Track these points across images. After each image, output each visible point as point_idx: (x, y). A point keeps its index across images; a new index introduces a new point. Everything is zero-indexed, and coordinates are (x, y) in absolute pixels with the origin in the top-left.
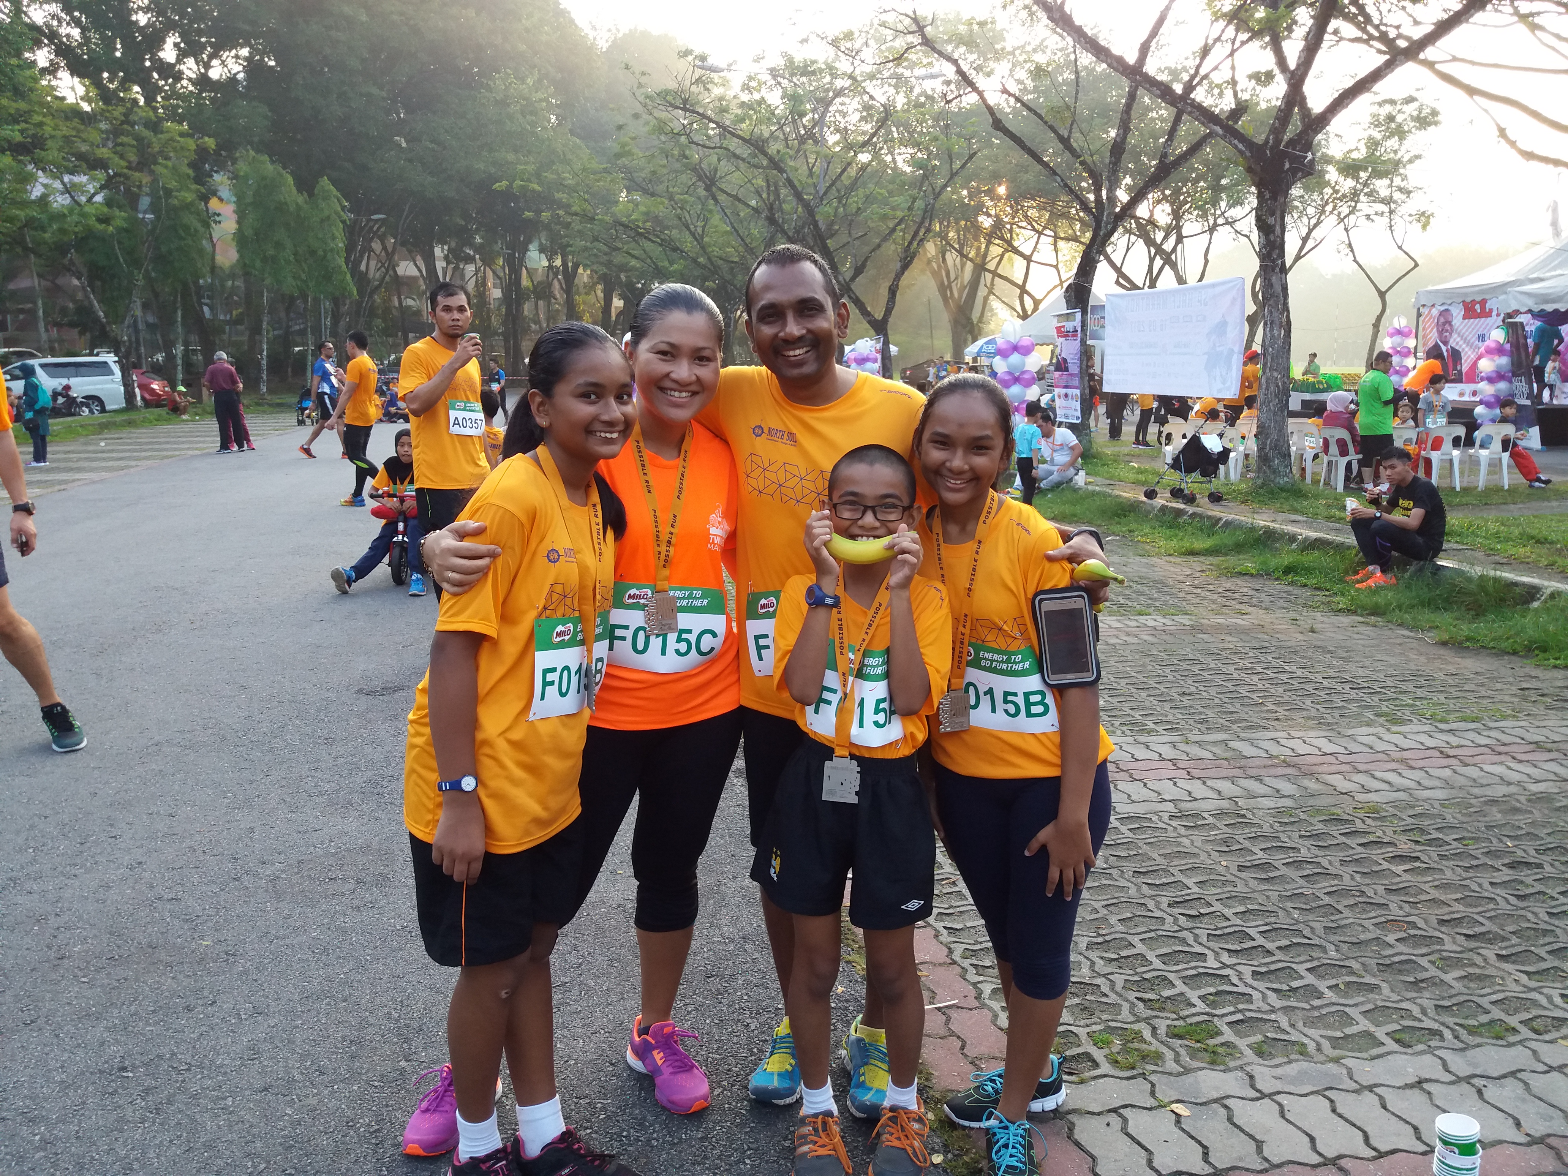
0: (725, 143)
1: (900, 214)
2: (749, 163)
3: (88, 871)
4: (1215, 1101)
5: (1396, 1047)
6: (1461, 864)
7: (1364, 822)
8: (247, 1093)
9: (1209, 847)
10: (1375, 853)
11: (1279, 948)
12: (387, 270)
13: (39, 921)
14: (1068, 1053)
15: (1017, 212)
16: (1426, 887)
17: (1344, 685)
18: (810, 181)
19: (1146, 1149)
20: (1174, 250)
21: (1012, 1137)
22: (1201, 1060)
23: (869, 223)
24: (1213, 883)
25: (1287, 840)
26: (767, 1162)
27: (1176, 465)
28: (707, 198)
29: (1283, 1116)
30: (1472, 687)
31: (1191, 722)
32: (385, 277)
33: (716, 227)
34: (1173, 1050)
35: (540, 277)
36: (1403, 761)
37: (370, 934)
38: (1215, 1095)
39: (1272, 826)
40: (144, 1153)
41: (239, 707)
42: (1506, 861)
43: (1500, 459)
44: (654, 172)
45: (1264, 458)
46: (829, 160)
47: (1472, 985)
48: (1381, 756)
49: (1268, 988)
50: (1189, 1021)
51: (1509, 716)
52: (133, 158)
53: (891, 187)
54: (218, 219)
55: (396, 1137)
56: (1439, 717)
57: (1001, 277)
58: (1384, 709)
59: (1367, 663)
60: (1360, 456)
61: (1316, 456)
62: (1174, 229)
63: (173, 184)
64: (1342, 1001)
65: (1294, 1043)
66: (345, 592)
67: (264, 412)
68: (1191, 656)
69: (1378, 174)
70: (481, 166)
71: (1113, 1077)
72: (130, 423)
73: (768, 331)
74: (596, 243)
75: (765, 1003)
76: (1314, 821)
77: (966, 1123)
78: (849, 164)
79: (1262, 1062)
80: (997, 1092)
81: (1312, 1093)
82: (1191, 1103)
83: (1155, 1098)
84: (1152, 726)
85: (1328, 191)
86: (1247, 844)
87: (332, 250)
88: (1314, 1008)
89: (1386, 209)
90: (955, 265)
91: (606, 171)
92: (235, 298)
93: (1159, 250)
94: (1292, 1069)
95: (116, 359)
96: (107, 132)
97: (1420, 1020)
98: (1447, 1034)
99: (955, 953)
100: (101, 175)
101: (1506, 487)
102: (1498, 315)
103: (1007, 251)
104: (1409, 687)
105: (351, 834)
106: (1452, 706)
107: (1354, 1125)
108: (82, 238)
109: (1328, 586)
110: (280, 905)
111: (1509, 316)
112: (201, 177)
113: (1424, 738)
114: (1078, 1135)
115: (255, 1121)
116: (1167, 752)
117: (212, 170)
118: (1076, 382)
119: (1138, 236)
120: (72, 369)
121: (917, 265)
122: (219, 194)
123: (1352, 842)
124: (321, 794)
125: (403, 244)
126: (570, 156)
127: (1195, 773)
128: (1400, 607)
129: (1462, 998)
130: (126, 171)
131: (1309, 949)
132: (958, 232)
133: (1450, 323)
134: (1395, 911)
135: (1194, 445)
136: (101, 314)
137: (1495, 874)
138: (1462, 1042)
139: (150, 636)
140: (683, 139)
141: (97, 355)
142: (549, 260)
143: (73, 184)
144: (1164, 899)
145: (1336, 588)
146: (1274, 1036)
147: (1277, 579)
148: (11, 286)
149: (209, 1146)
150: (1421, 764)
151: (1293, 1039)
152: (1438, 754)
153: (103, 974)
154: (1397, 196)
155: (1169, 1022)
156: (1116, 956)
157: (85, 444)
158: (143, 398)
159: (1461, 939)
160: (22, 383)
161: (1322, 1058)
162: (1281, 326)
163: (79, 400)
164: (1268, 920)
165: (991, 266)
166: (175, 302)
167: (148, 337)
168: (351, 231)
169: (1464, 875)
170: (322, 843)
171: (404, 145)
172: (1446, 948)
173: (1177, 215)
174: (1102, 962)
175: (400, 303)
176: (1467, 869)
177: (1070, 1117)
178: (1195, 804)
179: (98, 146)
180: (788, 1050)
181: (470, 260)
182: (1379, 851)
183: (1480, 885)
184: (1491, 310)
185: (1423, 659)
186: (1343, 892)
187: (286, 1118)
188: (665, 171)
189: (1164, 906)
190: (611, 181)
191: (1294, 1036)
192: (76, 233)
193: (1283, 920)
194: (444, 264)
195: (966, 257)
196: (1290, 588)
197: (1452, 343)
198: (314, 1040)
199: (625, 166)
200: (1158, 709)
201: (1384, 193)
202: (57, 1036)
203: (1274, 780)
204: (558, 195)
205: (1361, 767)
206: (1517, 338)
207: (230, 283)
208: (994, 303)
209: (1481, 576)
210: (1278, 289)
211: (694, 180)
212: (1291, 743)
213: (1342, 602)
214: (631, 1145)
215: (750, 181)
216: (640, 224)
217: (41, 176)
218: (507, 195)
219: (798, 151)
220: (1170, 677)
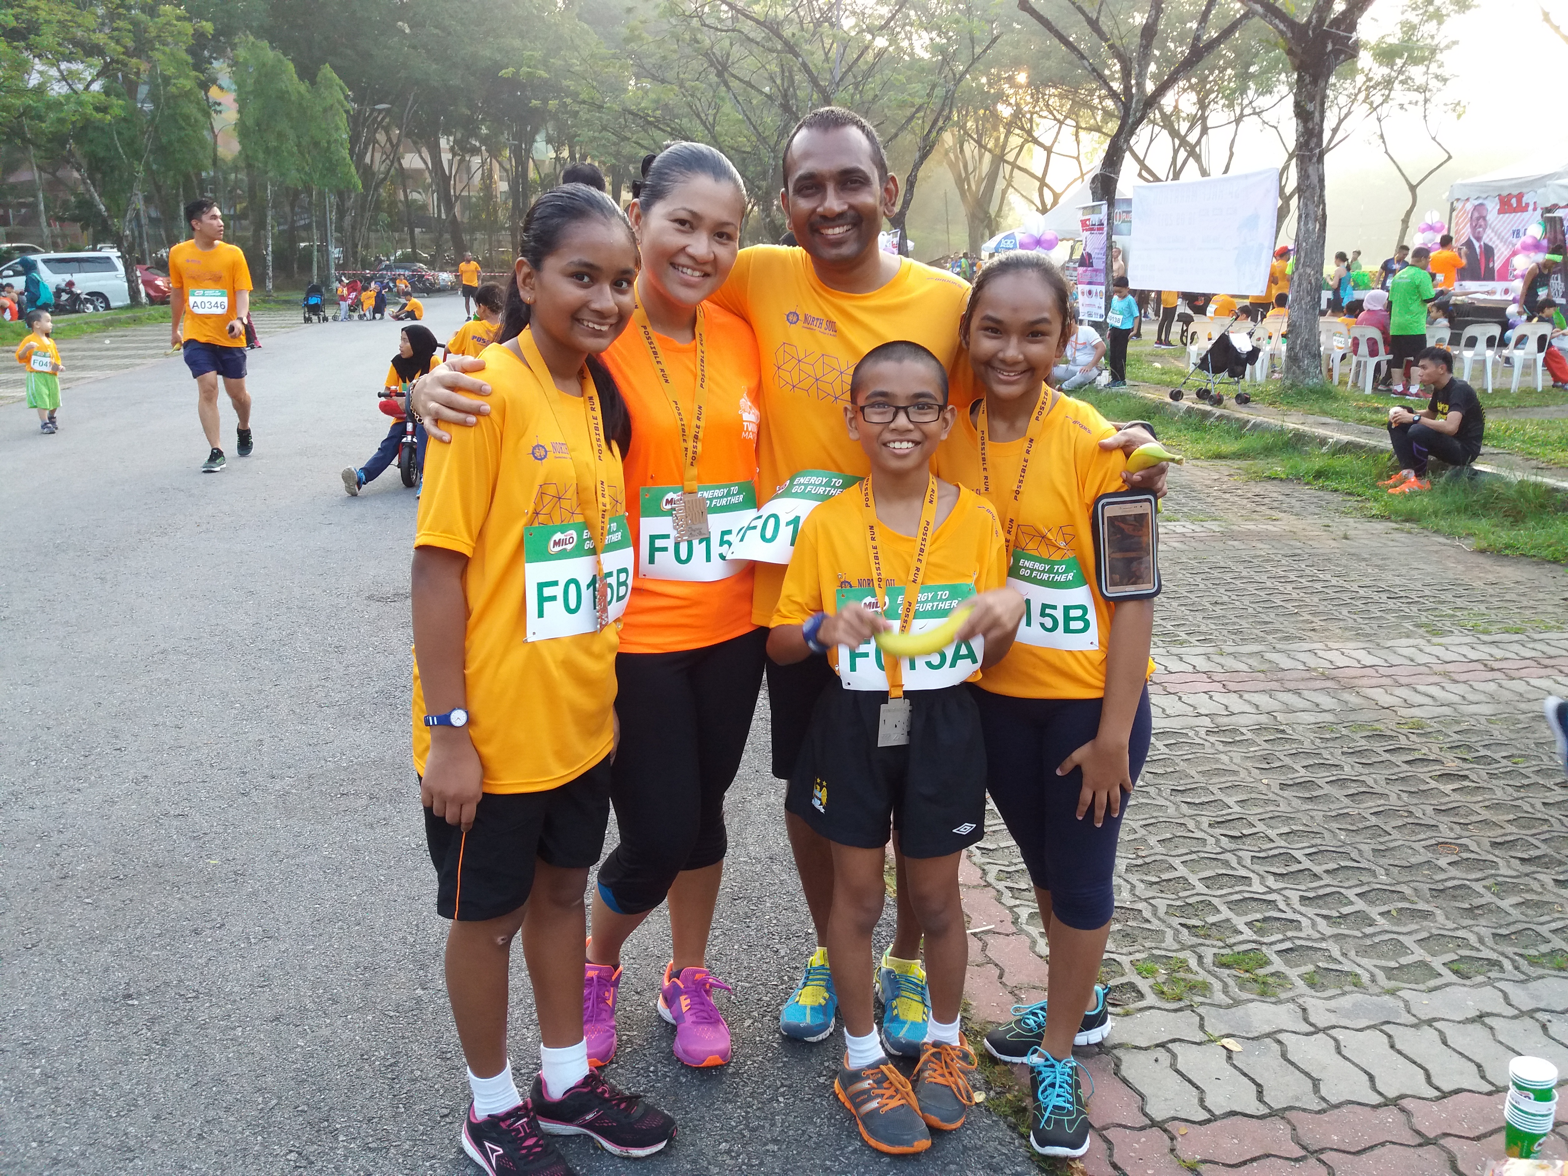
0: (738, 26)
1: (918, 101)
2: (763, 46)
3: (91, 786)
4: (1268, 1035)
5: (1454, 978)
6: (1511, 783)
7: (1408, 738)
8: (258, 1022)
9: (1249, 764)
10: (1421, 771)
11: (1327, 872)
12: (392, 162)
13: (41, 838)
14: (1111, 983)
15: (1037, 101)
16: (1476, 807)
17: (1381, 595)
18: (826, 65)
19: (1197, 1088)
20: (1199, 142)
21: (1058, 1076)
22: (1250, 991)
23: (886, 110)
24: (1255, 802)
25: (1329, 757)
26: (801, 1100)
27: (1203, 365)
28: (718, 85)
29: (1339, 1052)
30: (1513, 597)
31: (1225, 632)
32: (390, 169)
33: (728, 115)
34: (1221, 981)
35: (547, 169)
36: (1446, 674)
37: (385, 852)
38: (1267, 1029)
39: (1313, 743)
40: (149, 1088)
41: (246, 613)
42: (1559, 780)
43: (1535, 360)
44: (664, 58)
45: (1293, 358)
46: (845, 43)
47: (1530, 912)
48: (1422, 669)
49: (1318, 915)
50: (1237, 949)
51: (1553, 627)
52: (130, 44)
53: (909, 73)
54: (218, 108)
55: (412, 1071)
56: (1481, 628)
57: (1020, 169)
58: (1424, 619)
59: (1404, 572)
60: (1391, 357)
61: (1344, 357)
62: (1200, 120)
63: (171, 71)
64: (1395, 929)
65: (1347, 974)
66: (354, 495)
67: (270, 309)
68: (1222, 564)
69: (1415, 61)
70: (487, 53)
71: (1159, 1009)
72: (135, 320)
73: (804, 205)
74: (604, 133)
75: (794, 928)
76: (1356, 737)
77: (1007, 1058)
78: (867, 48)
79: (1314, 993)
80: (1039, 1026)
81: (1368, 1027)
82: (1243, 1037)
83: (1205, 1032)
84: (1185, 637)
85: (1360, 79)
86: (1288, 761)
87: (336, 141)
88: (1366, 936)
89: (1420, 97)
90: (973, 157)
91: (615, 56)
92: (239, 192)
93: (1183, 142)
94: (1346, 1002)
95: (119, 254)
96: (102, 17)
97: (1478, 950)
98: (1507, 965)
99: (989, 875)
100: (98, 62)
101: (1540, 389)
102: (1535, 209)
103: (1026, 141)
104: (1448, 596)
105: (363, 747)
106: (1493, 617)
107: (1415, 1063)
108: (82, 128)
109: (1360, 490)
110: (291, 822)
111: (1548, 210)
112: (200, 65)
113: (1465, 650)
114: (1125, 1071)
115: (265, 1053)
116: (1202, 664)
117: (211, 57)
118: (1101, 278)
119: (1162, 127)
120: (76, 264)
121: (934, 156)
122: (219, 82)
123: (1398, 759)
124: (331, 705)
125: (408, 135)
126: (577, 41)
127: (1232, 686)
128: (1435, 513)
129: (1520, 926)
130: (123, 57)
131: (1358, 873)
132: (976, 121)
133: (1484, 218)
134: (1446, 833)
135: (1223, 344)
136: (102, 208)
137: (1548, 794)
138: (1523, 973)
139: (155, 539)
140: (695, 22)
141: (100, 250)
142: (556, 152)
143: (70, 72)
144: (1204, 819)
145: (1369, 493)
146: (1326, 965)
147: (1307, 484)
148: (12, 179)
149: (218, 1080)
150: (1464, 677)
151: (1346, 969)
152: (1482, 667)
153: (108, 895)
154: (1434, 84)
155: (1216, 950)
156: (1158, 880)
157: (88, 342)
158: (148, 295)
159: (1516, 863)
160: (23, 279)
161: (1378, 990)
162: (1316, 220)
163: (83, 296)
164: (1314, 842)
165: (1010, 157)
166: (177, 195)
167: (151, 232)
168: (356, 121)
169: (1516, 794)
170: (334, 756)
171: (407, 31)
172: (1501, 872)
173: (1203, 105)
174: (1142, 886)
175: (406, 196)
176: (1518, 788)
177: (1115, 1051)
178: (1233, 719)
179: (94, 31)
180: (822, 983)
181: (475, 151)
182: (1426, 769)
183: (1532, 806)
184: (1527, 205)
185: (1460, 567)
186: (1389, 813)
187: (298, 1050)
188: (675, 56)
189: (1205, 826)
190: (620, 67)
191: (1347, 966)
192: (73, 123)
193: (1330, 843)
194: (450, 156)
195: (985, 148)
196: (1321, 493)
197: (1485, 239)
198: (327, 967)
199: (633, 52)
200: (1191, 619)
201: (1420, 80)
202: (60, 961)
203: (1313, 693)
204: (566, 83)
205: (1403, 681)
206: (1555, 232)
207: (233, 176)
208: (1012, 196)
209: (1521, 482)
210: (1314, 179)
211: (705, 65)
212: (1329, 655)
213: (1376, 508)
214: (658, 1081)
215: (763, 66)
216: (650, 112)
217: (38, 65)
218: (513, 83)
219: (813, 35)
220: (1202, 586)
